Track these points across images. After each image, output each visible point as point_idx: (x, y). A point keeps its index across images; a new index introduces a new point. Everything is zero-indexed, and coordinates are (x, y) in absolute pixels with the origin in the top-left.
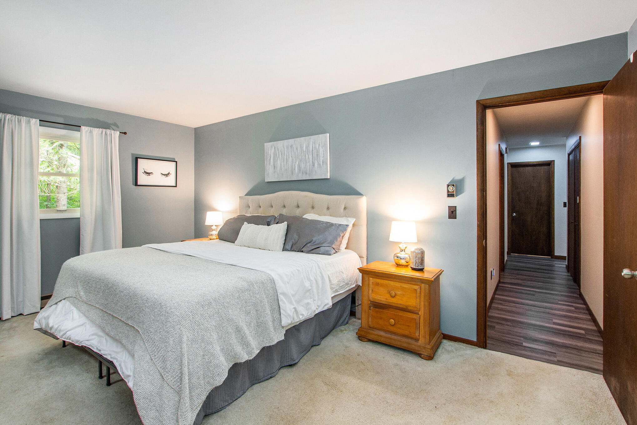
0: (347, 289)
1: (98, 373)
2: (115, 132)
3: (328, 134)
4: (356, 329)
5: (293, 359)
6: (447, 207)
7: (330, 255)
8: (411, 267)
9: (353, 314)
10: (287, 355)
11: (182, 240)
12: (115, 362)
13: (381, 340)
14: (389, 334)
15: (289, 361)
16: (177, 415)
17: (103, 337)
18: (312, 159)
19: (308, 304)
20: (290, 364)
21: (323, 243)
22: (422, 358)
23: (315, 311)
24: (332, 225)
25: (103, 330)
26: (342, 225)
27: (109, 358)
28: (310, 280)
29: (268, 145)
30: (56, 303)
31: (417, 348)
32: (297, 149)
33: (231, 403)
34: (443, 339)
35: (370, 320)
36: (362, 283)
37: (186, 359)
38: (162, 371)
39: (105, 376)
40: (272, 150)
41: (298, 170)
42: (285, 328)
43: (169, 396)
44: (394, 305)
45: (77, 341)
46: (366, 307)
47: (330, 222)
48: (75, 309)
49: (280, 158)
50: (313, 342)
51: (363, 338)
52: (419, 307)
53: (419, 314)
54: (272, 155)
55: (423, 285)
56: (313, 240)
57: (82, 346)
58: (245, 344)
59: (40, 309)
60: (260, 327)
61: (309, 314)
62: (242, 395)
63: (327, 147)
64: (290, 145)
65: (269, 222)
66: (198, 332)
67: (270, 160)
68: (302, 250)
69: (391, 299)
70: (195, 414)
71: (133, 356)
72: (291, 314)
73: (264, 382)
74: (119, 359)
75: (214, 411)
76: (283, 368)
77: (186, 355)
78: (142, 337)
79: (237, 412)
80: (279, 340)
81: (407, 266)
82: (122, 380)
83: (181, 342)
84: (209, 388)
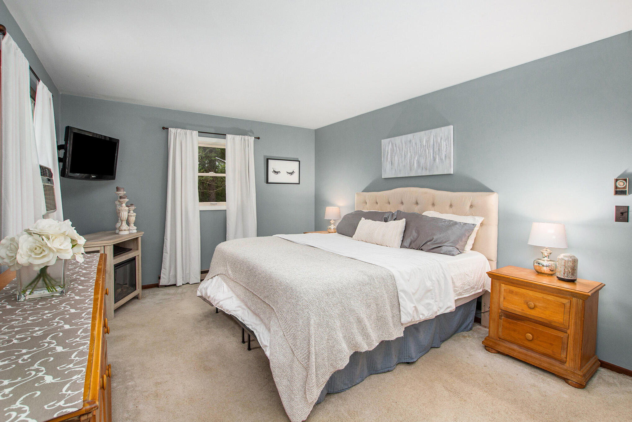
0: (473, 293)
1: (241, 338)
2: (251, 137)
3: (452, 127)
4: (482, 337)
5: (411, 357)
6: (614, 207)
7: (453, 255)
8: (557, 277)
9: (478, 320)
10: (405, 352)
11: (304, 232)
12: (255, 332)
13: (514, 355)
14: (525, 349)
15: (406, 359)
16: (304, 387)
17: (246, 310)
18: (433, 154)
19: (429, 304)
20: (408, 362)
21: (445, 242)
22: (569, 384)
23: (436, 312)
24: (456, 223)
25: (246, 305)
26: (467, 224)
27: (250, 328)
28: (431, 280)
29: (384, 142)
30: (212, 278)
31: (562, 371)
32: (416, 144)
33: (351, 387)
34: (600, 367)
35: (500, 330)
36: (492, 289)
37: (313, 341)
38: (293, 347)
39: (246, 342)
40: (389, 147)
41: (417, 166)
42: (404, 325)
43: (298, 369)
44: (532, 318)
45: (227, 310)
46: (495, 315)
47: (453, 220)
48: (225, 284)
49: (398, 154)
50: (432, 344)
51: (490, 349)
52: (568, 325)
53: (568, 332)
54: (389, 151)
55: (574, 300)
56: (433, 238)
57: (230, 315)
58: (366, 336)
59: (200, 281)
60: (380, 321)
61: (429, 315)
62: (361, 382)
63: (450, 140)
64: (408, 140)
65: (386, 218)
66: (323, 318)
67: (387, 156)
68: (422, 248)
69: (530, 310)
70: (320, 390)
71: (269, 330)
72: (411, 312)
73: (381, 374)
74: (258, 330)
75: (335, 391)
76: (401, 364)
77: (313, 337)
78: (276, 315)
79: (356, 397)
80: (398, 337)
81: (552, 275)
82: (260, 347)
83: (309, 324)
84: (333, 370)
